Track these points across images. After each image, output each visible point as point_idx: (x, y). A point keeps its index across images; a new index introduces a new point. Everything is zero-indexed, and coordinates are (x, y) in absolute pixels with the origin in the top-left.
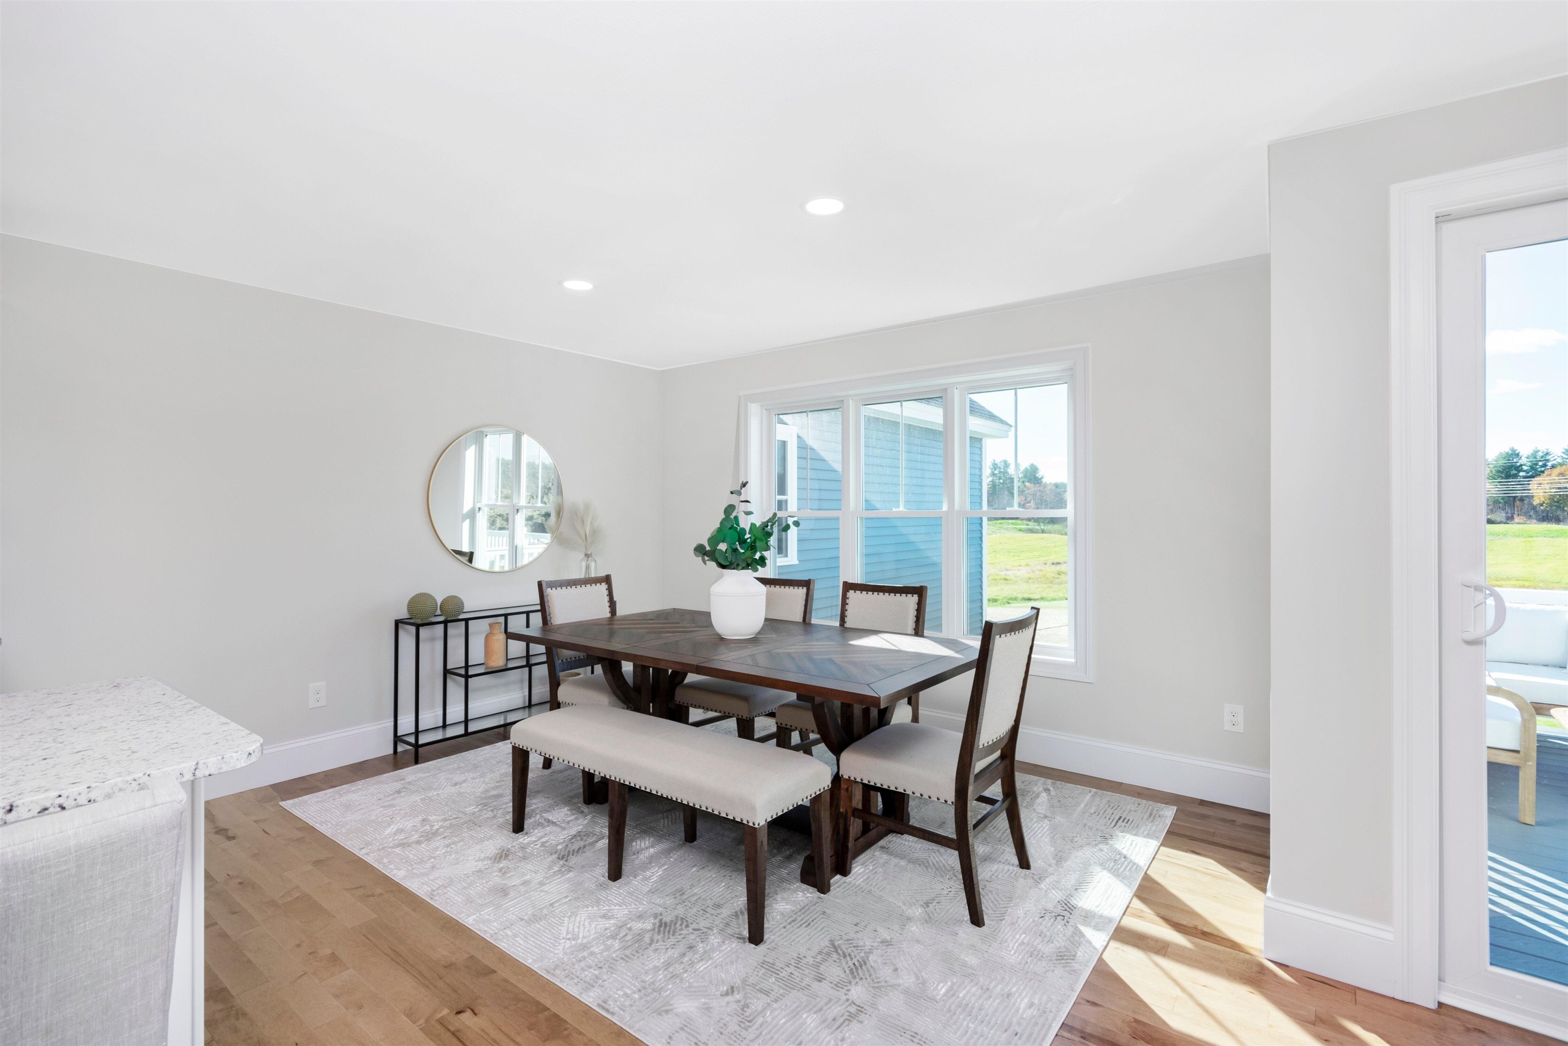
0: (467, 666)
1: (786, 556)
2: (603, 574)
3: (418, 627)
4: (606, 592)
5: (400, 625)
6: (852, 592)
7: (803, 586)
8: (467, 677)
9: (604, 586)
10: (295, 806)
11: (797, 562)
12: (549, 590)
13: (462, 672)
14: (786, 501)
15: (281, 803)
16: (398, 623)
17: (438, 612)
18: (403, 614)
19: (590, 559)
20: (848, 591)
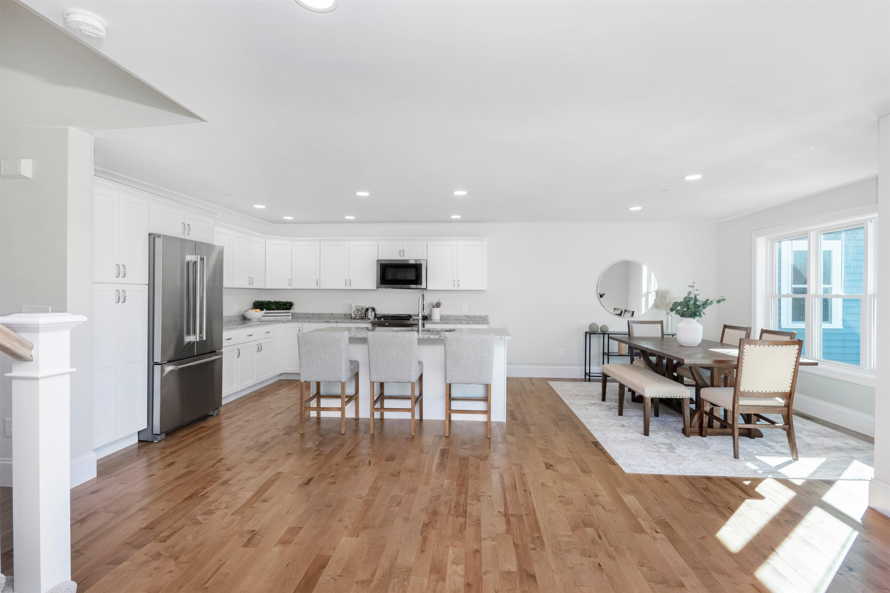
0: (608, 352)
1: (831, 323)
2: (660, 320)
3: (590, 334)
4: (660, 328)
5: (587, 334)
6: (765, 334)
7: (746, 330)
8: (608, 355)
9: (659, 326)
10: (551, 383)
11: (842, 328)
12: (632, 324)
13: (607, 354)
14: (831, 288)
15: (548, 382)
16: (586, 333)
17: (599, 330)
18: (588, 330)
19: (669, 315)
20: (763, 333)
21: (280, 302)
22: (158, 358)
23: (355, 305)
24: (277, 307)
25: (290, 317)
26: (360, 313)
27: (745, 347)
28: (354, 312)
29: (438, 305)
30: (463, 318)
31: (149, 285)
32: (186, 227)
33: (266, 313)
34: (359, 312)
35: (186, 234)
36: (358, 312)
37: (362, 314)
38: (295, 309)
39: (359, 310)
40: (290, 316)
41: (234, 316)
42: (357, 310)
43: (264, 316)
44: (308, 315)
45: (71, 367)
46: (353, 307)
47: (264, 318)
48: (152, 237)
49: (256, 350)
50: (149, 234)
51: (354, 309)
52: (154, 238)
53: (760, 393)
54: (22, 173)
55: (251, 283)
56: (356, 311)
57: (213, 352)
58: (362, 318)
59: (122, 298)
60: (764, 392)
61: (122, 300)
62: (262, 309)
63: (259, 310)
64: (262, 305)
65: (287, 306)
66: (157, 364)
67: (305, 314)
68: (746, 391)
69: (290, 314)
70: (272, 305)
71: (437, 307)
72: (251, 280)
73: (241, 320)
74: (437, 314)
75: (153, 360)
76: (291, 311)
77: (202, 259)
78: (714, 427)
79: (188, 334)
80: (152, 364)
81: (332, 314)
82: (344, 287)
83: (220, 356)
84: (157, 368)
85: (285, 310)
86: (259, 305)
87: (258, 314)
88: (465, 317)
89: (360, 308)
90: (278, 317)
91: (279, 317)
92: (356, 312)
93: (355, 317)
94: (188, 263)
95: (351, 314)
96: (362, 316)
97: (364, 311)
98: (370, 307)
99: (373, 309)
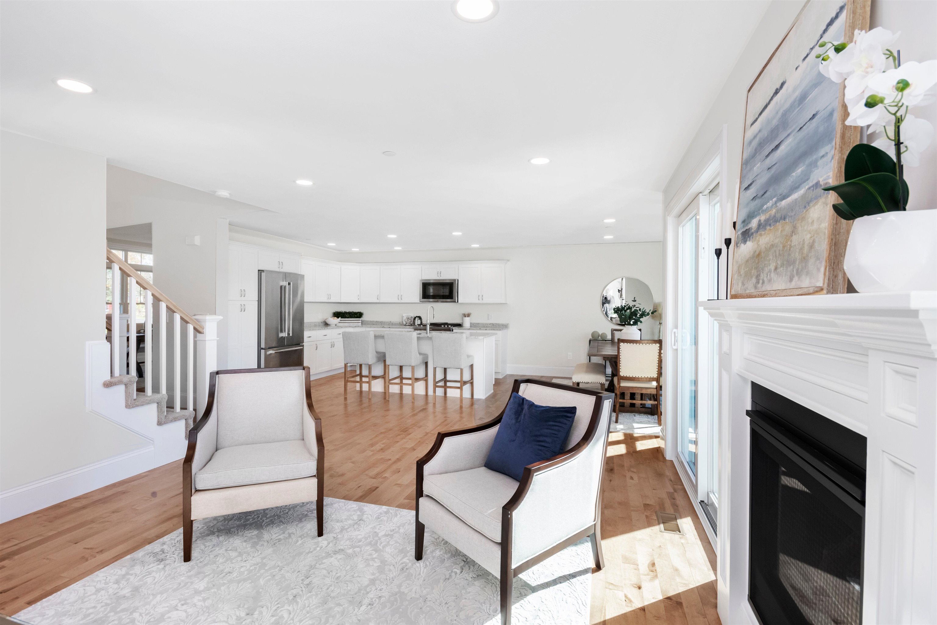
21: (353, 312)
22: (263, 346)
23: (406, 315)
24: (350, 316)
25: (360, 324)
27: (620, 345)
29: (469, 315)
30: (489, 326)
31: (258, 301)
32: (280, 263)
33: (341, 320)
35: (280, 268)
36: (408, 321)
37: (411, 321)
38: (364, 318)
41: (318, 322)
42: (408, 319)
43: (339, 323)
45: (217, 338)
47: (339, 324)
48: (260, 272)
49: (330, 346)
50: (258, 270)
51: (405, 318)
52: (261, 272)
53: (634, 377)
54: (195, 244)
55: (329, 298)
57: (298, 344)
58: (411, 325)
59: (243, 309)
60: (649, 377)
61: (243, 310)
62: (338, 318)
63: (336, 318)
64: (339, 314)
65: (358, 315)
66: (262, 349)
67: (371, 321)
68: (625, 376)
69: (360, 321)
70: (347, 314)
71: (468, 317)
72: (329, 296)
73: (324, 325)
74: (467, 322)
75: (260, 347)
76: (360, 319)
77: (289, 284)
78: (625, 406)
79: (281, 331)
80: (260, 349)
81: (391, 322)
82: (397, 301)
83: (302, 347)
84: (263, 352)
85: (356, 318)
86: (337, 315)
87: (336, 320)
88: (491, 325)
89: (410, 317)
90: (351, 324)
92: (406, 320)
93: (405, 324)
94: (281, 287)
95: (403, 322)
96: (411, 323)
97: (412, 319)
98: (417, 317)
99: (420, 318)
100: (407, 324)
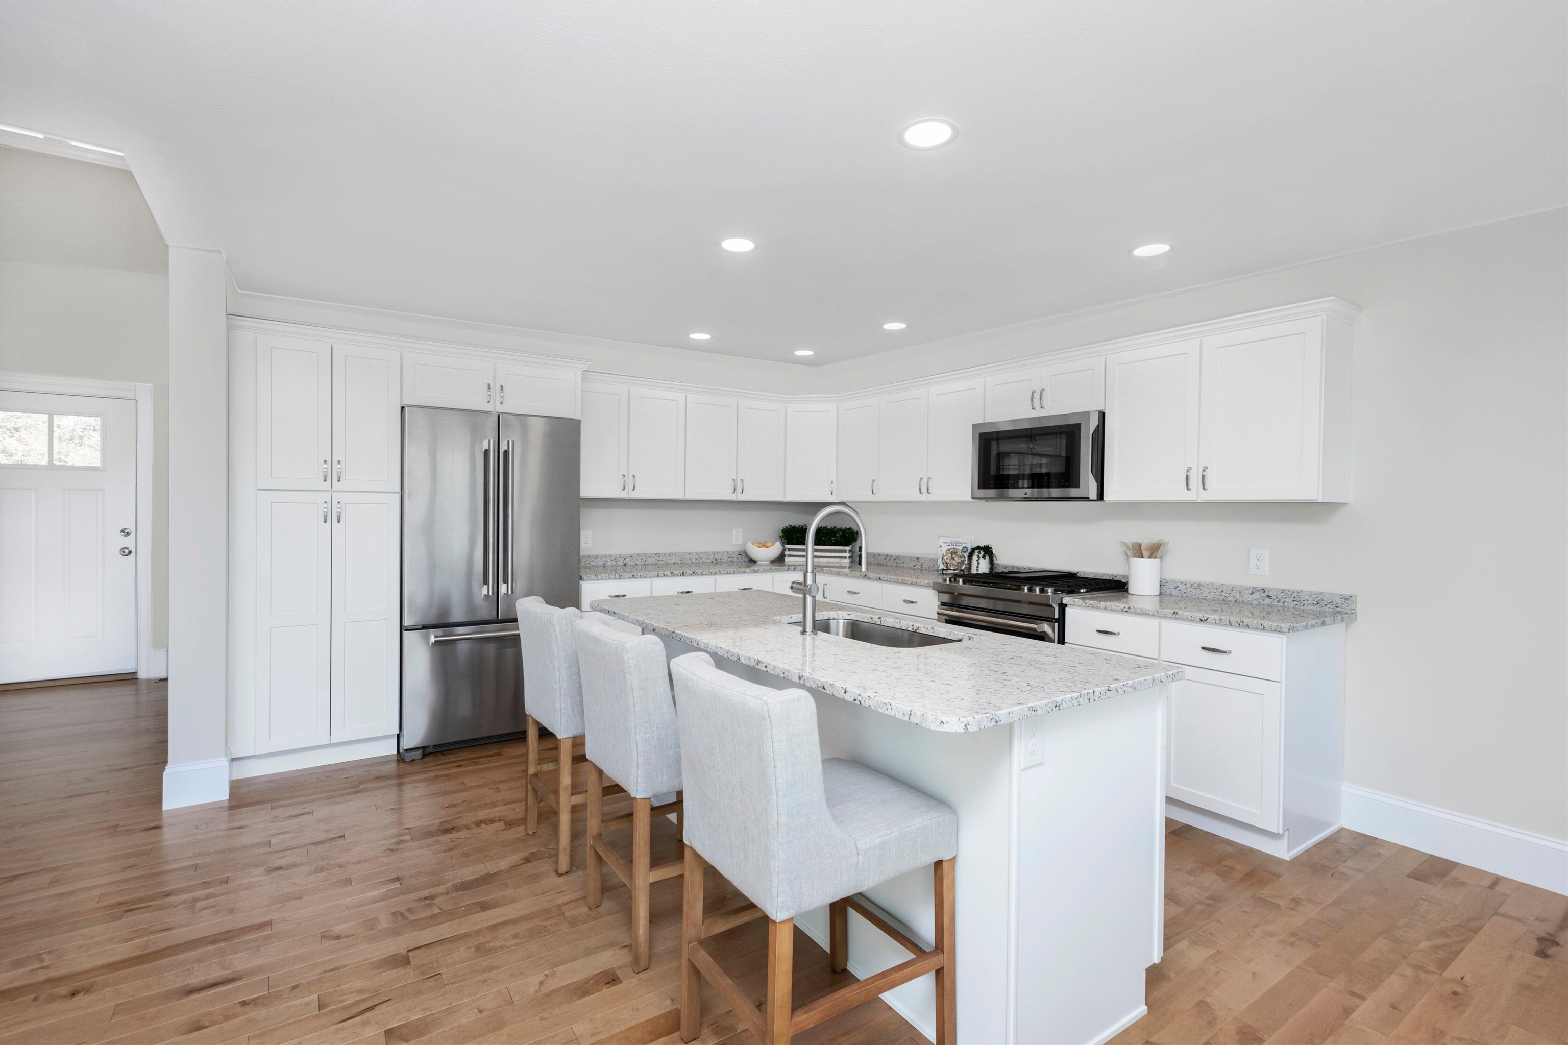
23: (948, 540)
25: (847, 560)
26: (958, 560)
28: (943, 558)
29: (1148, 552)
34: (956, 559)
36: (953, 559)
37: (962, 562)
39: (955, 553)
40: (845, 558)
42: (952, 553)
44: (880, 558)
46: (943, 545)
51: (945, 549)
56: (950, 555)
71: (1147, 556)
74: (1145, 575)
81: (918, 558)
82: (916, 497)
88: (1257, 595)
89: (960, 548)
91: (824, 560)
92: (948, 558)
93: (943, 570)
95: (936, 561)
96: (963, 568)
97: (966, 555)
98: (978, 548)
99: (987, 551)
100: (948, 569)
